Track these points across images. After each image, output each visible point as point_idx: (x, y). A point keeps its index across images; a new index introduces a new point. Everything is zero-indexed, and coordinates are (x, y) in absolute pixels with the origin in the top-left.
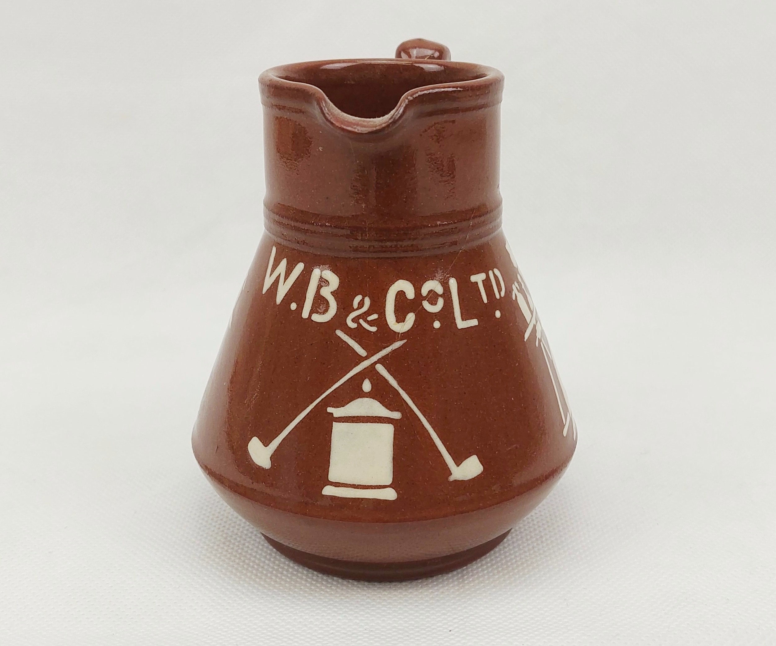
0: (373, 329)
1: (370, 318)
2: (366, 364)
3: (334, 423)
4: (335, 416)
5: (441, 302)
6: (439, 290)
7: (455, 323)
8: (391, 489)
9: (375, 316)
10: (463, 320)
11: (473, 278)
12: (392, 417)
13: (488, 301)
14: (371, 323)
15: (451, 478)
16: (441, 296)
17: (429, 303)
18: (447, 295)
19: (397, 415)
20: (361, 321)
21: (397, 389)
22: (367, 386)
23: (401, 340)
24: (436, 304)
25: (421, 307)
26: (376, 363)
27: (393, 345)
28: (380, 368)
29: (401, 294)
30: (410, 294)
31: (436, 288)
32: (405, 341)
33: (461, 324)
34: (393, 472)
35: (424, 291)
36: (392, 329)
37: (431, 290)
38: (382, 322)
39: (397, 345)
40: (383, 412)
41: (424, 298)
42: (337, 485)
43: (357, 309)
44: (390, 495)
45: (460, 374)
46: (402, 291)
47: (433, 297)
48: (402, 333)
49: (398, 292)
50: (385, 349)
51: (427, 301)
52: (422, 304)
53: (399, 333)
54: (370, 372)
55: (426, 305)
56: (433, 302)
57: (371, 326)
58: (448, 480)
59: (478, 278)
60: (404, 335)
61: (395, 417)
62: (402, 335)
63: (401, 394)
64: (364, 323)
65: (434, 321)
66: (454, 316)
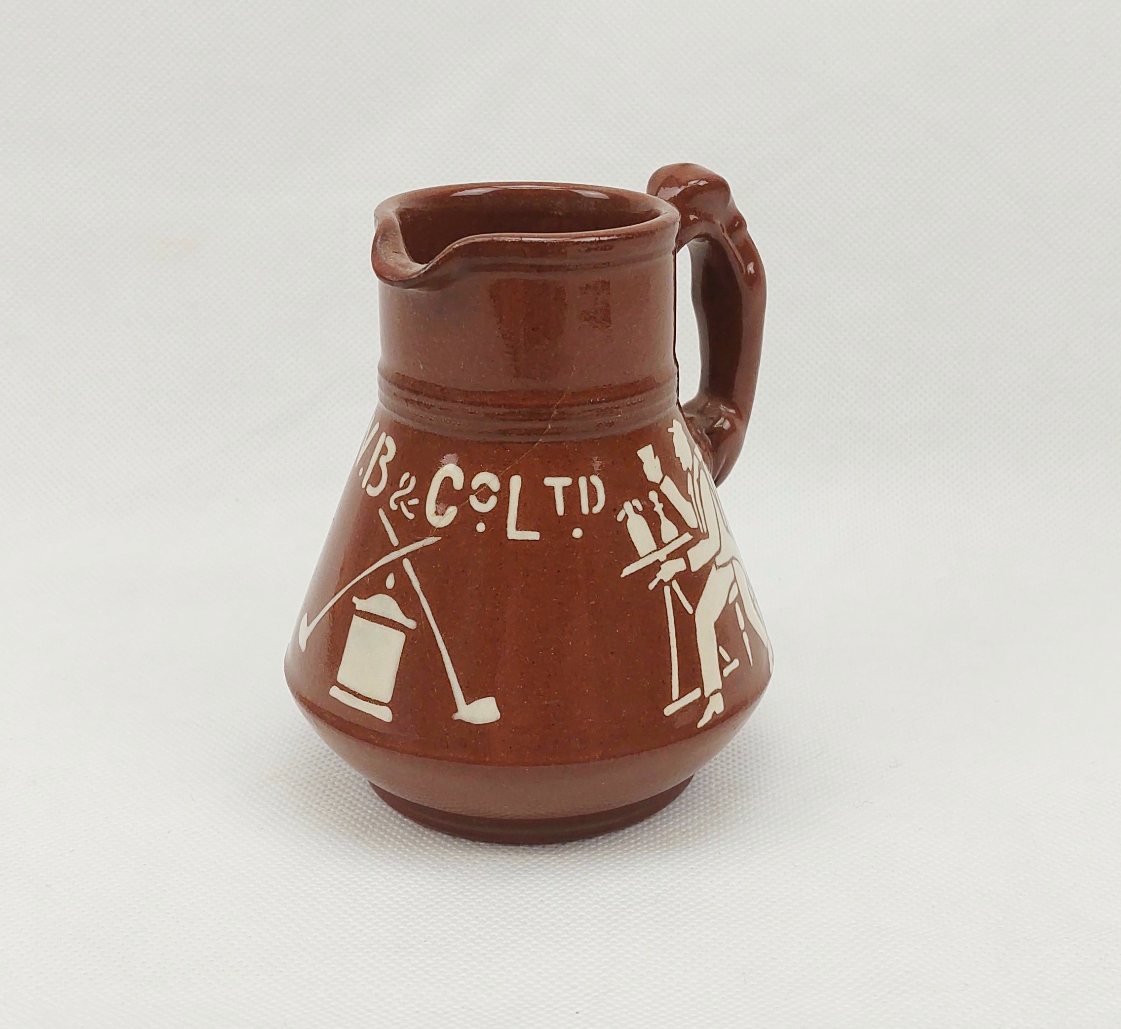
0: (411, 516)
1: (411, 502)
2: (394, 555)
3: (354, 616)
4: (357, 608)
5: (493, 501)
6: (495, 485)
7: (506, 530)
8: (387, 708)
9: (414, 502)
10: (517, 529)
11: (548, 481)
12: (406, 625)
13: (564, 513)
14: (410, 508)
15: (456, 716)
16: (495, 494)
17: (478, 499)
18: (503, 495)
19: (411, 624)
20: (402, 503)
21: (418, 593)
22: (390, 582)
23: (435, 536)
24: (486, 502)
25: (467, 501)
26: (404, 557)
27: (425, 540)
28: (407, 563)
29: (448, 481)
30: (458, 484)
31: (491, 483)
32: (440, 538)
33: (513, 533)
34: (394, 689)
35: (475, 484)
36: (429, 520)
37: (484, 484)
38: (420, 511)
39: (430, 541)
40: (398, 615)
41: (473, 492)
42: (343, 688)
43: (402, 489)
44: (385, 715)
45: (497, 594)
46: (450, 478)
47: (484, 493)
48: (438, 528)
49: (445, 478)
50: (416, 543)
51: (476, 496)
52: (469, 498)
53: (434, 527)
54: (396, 567)
55: (473, 501)
56: (483, 499)
57: (409, 512)
58: (452, 717)
59: (558, 483)
60: (440, 531)
61: (409, 625)
62: (438, 530)
63: (421, 600)
64: (404, 505)
65: (479, 523)
66: (506, 522)
